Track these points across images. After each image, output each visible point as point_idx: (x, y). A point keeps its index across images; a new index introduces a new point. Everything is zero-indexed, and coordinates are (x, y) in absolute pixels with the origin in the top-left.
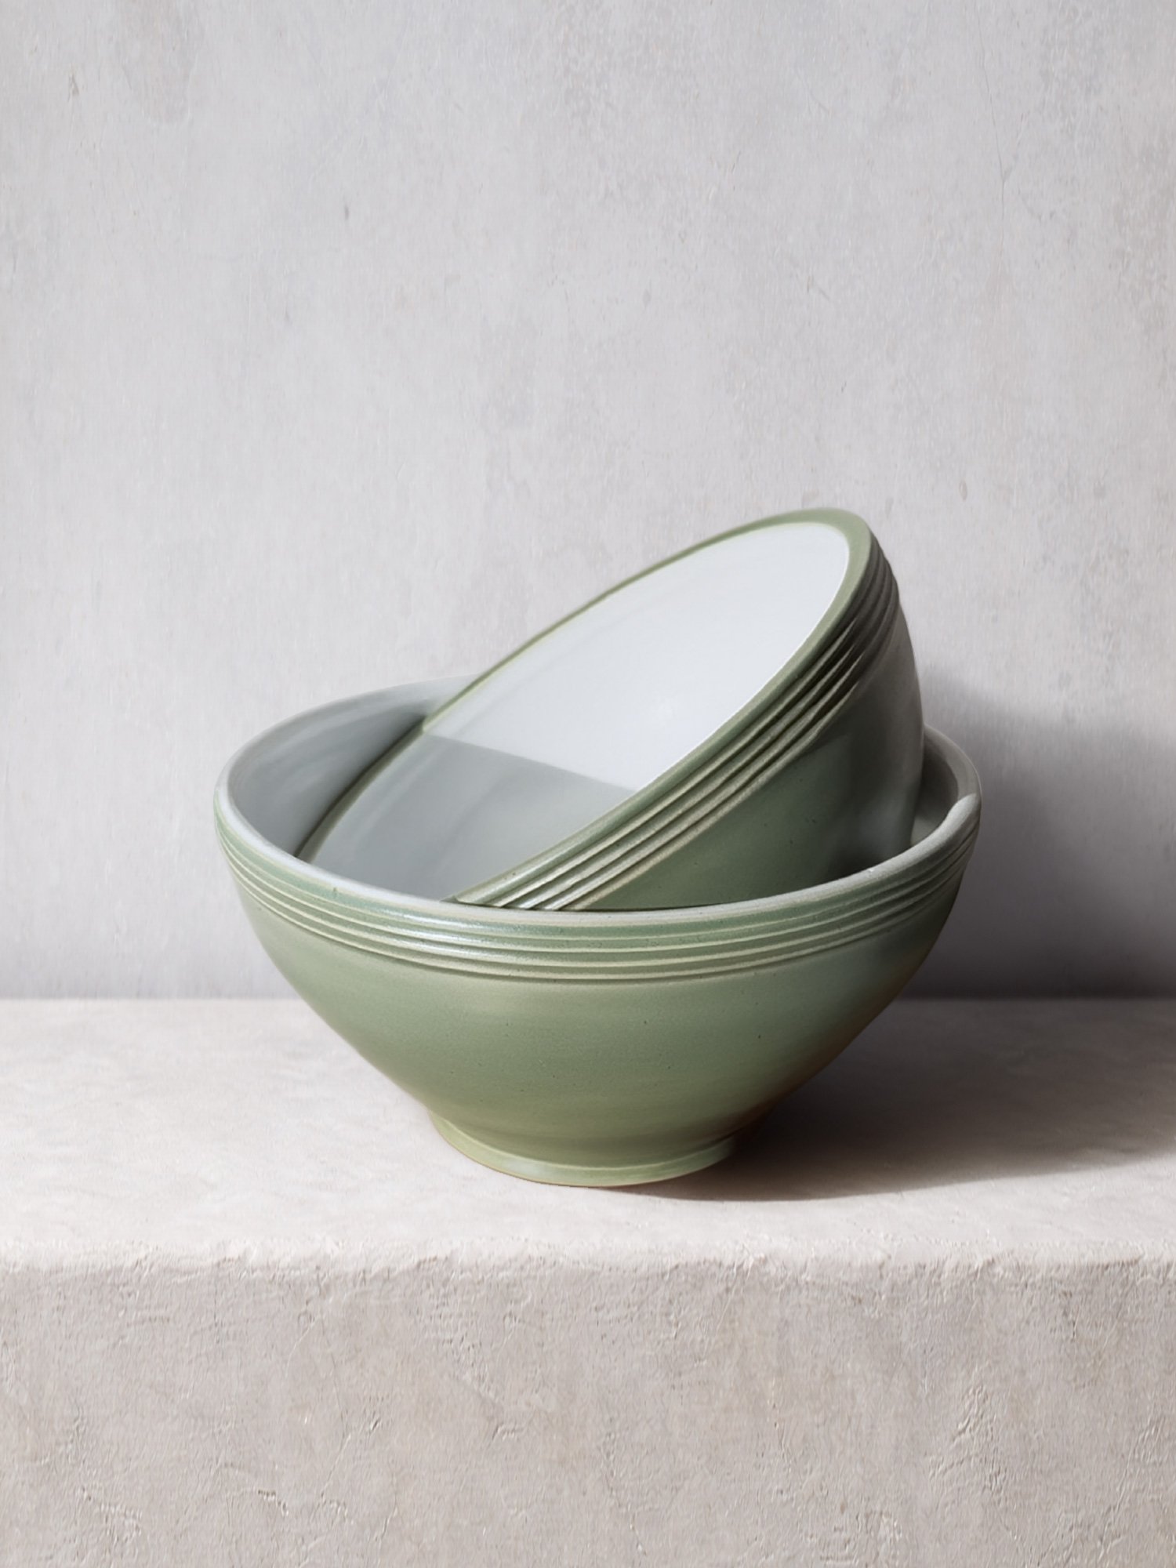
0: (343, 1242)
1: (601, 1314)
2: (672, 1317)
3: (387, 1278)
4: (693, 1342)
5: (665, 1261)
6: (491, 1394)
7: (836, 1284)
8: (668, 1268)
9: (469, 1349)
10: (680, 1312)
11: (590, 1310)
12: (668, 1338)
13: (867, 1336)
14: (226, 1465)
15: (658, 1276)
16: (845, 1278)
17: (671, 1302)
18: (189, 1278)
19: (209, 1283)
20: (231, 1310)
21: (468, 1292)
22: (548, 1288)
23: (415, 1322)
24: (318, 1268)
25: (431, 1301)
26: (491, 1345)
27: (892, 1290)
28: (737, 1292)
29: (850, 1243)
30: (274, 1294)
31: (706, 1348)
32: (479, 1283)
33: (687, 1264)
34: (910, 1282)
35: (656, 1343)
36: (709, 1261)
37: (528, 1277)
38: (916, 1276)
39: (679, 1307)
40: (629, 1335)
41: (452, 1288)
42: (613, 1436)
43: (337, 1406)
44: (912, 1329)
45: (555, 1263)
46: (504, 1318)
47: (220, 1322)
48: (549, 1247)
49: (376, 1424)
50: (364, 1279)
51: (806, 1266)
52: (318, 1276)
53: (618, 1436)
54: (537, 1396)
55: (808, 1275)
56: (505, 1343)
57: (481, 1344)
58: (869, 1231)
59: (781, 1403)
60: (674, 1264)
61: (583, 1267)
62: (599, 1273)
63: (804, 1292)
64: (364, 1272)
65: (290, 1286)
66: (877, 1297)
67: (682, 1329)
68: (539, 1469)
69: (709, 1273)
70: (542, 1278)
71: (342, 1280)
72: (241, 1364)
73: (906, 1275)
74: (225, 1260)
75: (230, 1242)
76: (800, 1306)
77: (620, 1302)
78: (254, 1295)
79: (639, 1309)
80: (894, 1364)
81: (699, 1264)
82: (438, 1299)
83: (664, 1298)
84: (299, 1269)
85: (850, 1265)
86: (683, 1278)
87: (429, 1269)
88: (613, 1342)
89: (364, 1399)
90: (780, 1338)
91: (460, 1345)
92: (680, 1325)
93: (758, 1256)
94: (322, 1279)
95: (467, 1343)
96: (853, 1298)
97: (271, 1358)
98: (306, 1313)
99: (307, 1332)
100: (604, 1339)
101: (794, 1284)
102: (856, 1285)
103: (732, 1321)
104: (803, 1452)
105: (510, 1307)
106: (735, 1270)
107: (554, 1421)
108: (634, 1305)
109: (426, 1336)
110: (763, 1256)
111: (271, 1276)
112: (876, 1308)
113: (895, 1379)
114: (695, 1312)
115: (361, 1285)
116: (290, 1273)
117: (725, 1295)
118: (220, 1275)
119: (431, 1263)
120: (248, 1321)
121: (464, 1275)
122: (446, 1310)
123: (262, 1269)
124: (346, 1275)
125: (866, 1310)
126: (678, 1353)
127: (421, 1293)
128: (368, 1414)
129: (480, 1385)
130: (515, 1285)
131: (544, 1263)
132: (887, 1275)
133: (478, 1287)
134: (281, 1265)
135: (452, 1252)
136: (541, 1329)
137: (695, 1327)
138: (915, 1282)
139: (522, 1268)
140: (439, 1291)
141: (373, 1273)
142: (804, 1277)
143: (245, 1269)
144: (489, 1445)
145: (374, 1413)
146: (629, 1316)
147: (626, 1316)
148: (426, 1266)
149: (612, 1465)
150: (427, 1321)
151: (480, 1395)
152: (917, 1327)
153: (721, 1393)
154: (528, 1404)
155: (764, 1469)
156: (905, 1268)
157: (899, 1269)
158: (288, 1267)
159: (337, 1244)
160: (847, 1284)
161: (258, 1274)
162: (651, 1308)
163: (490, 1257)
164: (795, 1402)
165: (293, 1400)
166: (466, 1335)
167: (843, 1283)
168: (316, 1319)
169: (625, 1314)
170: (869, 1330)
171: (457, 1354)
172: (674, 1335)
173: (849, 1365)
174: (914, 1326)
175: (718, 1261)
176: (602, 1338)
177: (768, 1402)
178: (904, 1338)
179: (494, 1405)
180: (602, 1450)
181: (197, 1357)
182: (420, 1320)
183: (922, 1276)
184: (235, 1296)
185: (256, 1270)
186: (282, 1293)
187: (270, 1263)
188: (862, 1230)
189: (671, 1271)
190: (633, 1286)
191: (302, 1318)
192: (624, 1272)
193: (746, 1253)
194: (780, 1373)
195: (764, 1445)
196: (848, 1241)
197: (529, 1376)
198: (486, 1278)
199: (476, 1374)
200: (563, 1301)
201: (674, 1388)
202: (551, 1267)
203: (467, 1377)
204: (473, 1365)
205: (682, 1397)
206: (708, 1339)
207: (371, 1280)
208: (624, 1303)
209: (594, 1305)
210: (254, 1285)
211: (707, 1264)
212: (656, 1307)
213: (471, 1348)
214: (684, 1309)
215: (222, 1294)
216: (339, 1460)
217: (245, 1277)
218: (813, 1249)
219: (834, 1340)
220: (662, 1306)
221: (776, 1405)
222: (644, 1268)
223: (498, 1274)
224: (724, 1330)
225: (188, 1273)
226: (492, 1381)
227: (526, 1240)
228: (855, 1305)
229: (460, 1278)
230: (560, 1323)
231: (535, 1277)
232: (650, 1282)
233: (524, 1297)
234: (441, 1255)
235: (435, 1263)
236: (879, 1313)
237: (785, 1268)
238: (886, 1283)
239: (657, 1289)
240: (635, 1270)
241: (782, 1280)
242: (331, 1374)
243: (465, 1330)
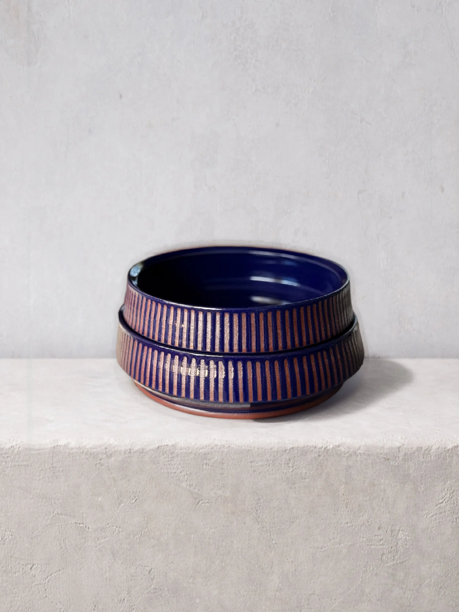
0: (119, 440)
1: (253, 464)
2: (290, 465)
3: (142, 452)
4: (301, 473)
5: (286, 446)
6: (196, 490)
7: (376, 453)
8: (288, 448)
9: (184, 475)
10: (295, 463)
11: (248, 462)
12: (288, 472)
13: (392, 471)
14: (58, 514)
15: (283, 451)
16: (381, 452)
17: (289, 460)
18: (39, 452)
19: (49, 454)
20: (61, 462)
21: (184, 457)
22: (226, 455)
23: (157, 466)
24: (106, 448)
25: (165, 459)
26: (196, 474)
27: (405, 456)
28: (324, 456)
29: (383, 440)
30: (83, 457)
31: (308, 475)
32: (189, 453)
33: (298, 447)
34: (414, 453)
35: (282, 473)
36: (310, 446)
37: (215, 451)
38: (417, 451)
39: (294, 462)
40: (268, 471)
41: (176, 455)
42: (259, 504)
43: (116, 494)
44: (415, 469)
45: (229, 447)
46: (203, 465)
47: (55, 467)
48: (226, 441)
49: (136, 500)
50: (130, 452)
51: (360, 448)
52: (106, 451)
53: (262, 504)
54: (220, 491)
55: (361, 450)
56: (203, 473)
57: (191, 474)
58: (393, 436)
59: (347, 493)
60: (291, 447)
61: (244, 448)
62: (252, 450)
63: (359, 457)
64: (130, 450)
65: (91, 454)
66: (397, 458)
67: (295, 469)
68: (221, 515)
69: (310, 450)
70: (222, 452)
71: (118, 452)
72: (66, 481)
73: (412, 451)
74: (57, 445)
75: (60, 440)
76: (357, 461)
77: (263, 460)
78: (73, 457)
79: (273, 462)
80: (406, 480)
81: (304, 447)
82: (168, 459)
83: (286, 458)
84: (96, 448)
85: (383, 447)
86: (296, 452)
87: (164, 449)
88: (260, 473)
89: (130, 492)
90: (347, 471)
91: (180, 474)
92: (294, 467)
93: (335, 444)
94: (108, 452)
95: (183, 473)
96: (384, 458)
97: (81, 478)
98: (99, 463)
99: (100, 470)
100: (255, 472)
101: (354, 454)
102: (386, 454)
103: (321, 466)
104: (359, 510)
105: (205, 461)
106: (323, 449)
107: (229, 499)
108: (270, 461)
109: (162, 471)
110: (337, 444)
111: (82, 451)
112: (396, 462)
113: (406, 486)
114: (302, 463)
115: (128, 454)
116: (91, 450)
117: (318, 457)
118: (55, 450)
119: (165, 447)
120: (69, 466)
121: (182, 451)
122: (172, 462)
123: (77, 448)
124: (121, 450)
125: (391, 463)
126: (294, 477)
127: (160, 457)
128: (132, 497)
129: (190, 487)
130: (208, 454)
131: (224, 446)
132: (402, 451)
133: (189, 455)
134: (87, 447)
135: (175, 443)
136: (222, 468)
137: (302, 468)
138: (416, 453)
139: (212, 448)
140: (169, 456)
141: (135, 450)
142: (359, 451)
143: (68, 449)
144: (195, 508)
145: (135, 497)
146: (268, 465)
147: (266, 464)
148: (162, 447)
149: (259, 514)
150: (163, 466)
151: (190, 491)
152: (418, 468)
153: (316, 490)
154: (215, 494)
155: (338, 515)
156: (411, 448)
157: (409, 449)
158: (90, 448)
159: (116, 440)
160: (381, 454)
161: (75, 450)
162: (279, 462)
163: (195, 445)
164: (354, 493)
165: (93, 492)
166: (183, 471)
167: (379, 453)
168: (105, 465)
169: (266, 463)
170: (393, 469)
171: (178, 477)
172: (291, 471)
173: (382, 481)
174: (416, 467)
175: (314, 446)
176: (254, 472)
177: (340, 493)
178: (411, 472)
179: (197, 494)
180: (254, 509)
181: (43, 478)
182: (159, 466)
183: (420, 451)
184: (63, 458)
185: (74, 449)
186: (87, 457)
187: (81, 447)
188: (389, 436)
189: (290, 449)
190: (270, 454)
191: (97, 465)
192: (265, 450)
193: (328, 444)
194: (346, 483)
195: (338, 507)
196: (382, 439)
197: (216, 484)
198: (193, 452)
199: (188, 484)
200: (234, 459)
201: (291, 488)
202: (227, 448)
203: (184, 485)
204: (186, 481)
205: (295, 491)
206: (309, 472)
207: (134, 453)
208: (265, 460)
209: (250, 460)
210: (73, 454)
211: (308, 447)
212: (282, 461)
213: (186, 475)
214: (297, 462)
215: (56, 457)
216: (117, 513)
217: (68, 451)
218: (363, 442)
219: (375, 472)
220: (285, 461)
221: (345, 494)
222: (276, 448)
223: (199, 450)
224: (317, 469)
225: (39, 450)
226: (196, 486)
227: (214, 439)
228: (385, 461)
229: (180, 451)
230: (232, 467)
231: (219, 452)
232: (279, 453)
233: (213, 458)
234: (170, 444)
235: (167, 447)
236: (398, 463)
237: (349, 448)
238: (402, 453)
239: (283, 455)
240: (271, 449)
241: (347, 453)
242: (113, 484)
243: (182, 469)
